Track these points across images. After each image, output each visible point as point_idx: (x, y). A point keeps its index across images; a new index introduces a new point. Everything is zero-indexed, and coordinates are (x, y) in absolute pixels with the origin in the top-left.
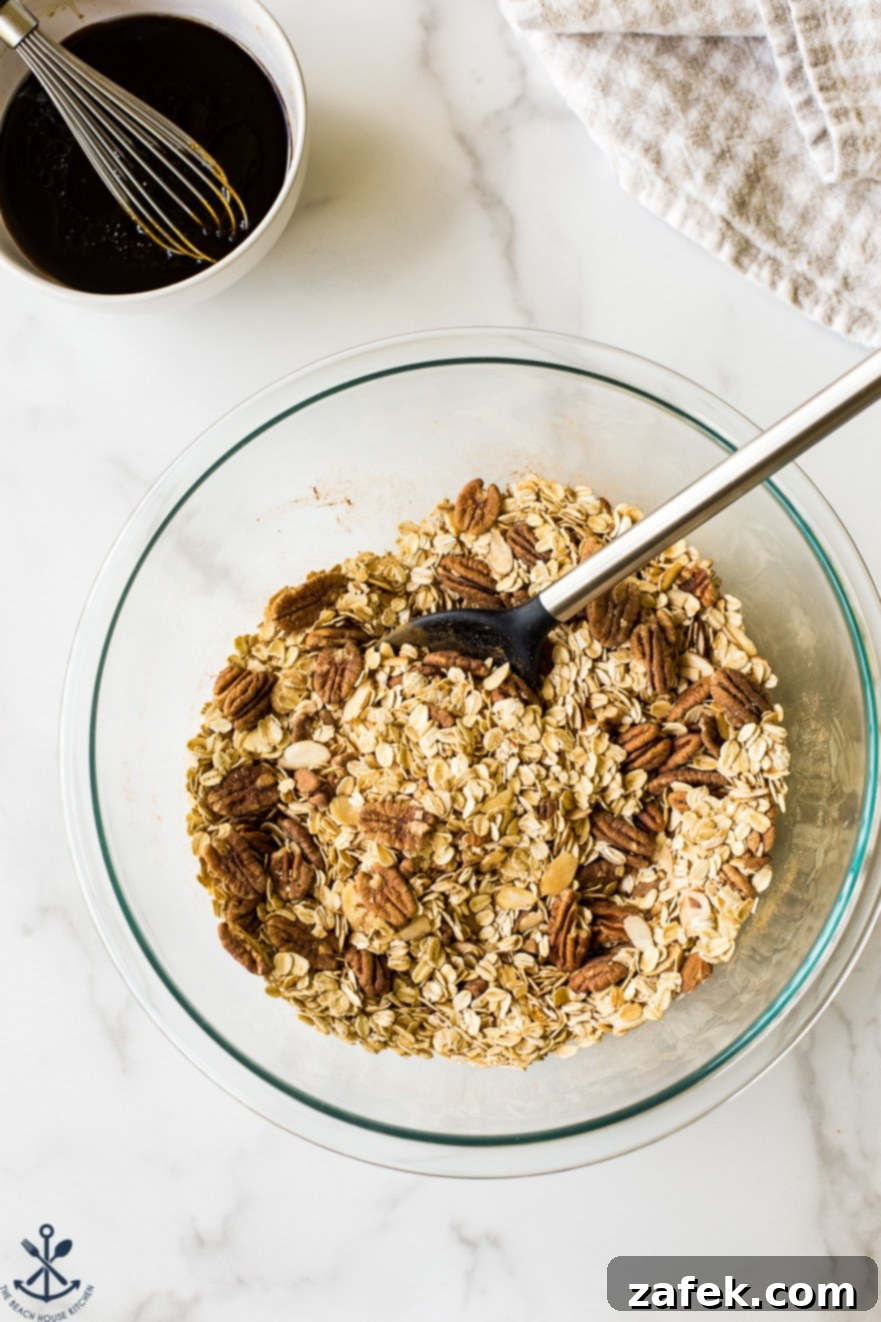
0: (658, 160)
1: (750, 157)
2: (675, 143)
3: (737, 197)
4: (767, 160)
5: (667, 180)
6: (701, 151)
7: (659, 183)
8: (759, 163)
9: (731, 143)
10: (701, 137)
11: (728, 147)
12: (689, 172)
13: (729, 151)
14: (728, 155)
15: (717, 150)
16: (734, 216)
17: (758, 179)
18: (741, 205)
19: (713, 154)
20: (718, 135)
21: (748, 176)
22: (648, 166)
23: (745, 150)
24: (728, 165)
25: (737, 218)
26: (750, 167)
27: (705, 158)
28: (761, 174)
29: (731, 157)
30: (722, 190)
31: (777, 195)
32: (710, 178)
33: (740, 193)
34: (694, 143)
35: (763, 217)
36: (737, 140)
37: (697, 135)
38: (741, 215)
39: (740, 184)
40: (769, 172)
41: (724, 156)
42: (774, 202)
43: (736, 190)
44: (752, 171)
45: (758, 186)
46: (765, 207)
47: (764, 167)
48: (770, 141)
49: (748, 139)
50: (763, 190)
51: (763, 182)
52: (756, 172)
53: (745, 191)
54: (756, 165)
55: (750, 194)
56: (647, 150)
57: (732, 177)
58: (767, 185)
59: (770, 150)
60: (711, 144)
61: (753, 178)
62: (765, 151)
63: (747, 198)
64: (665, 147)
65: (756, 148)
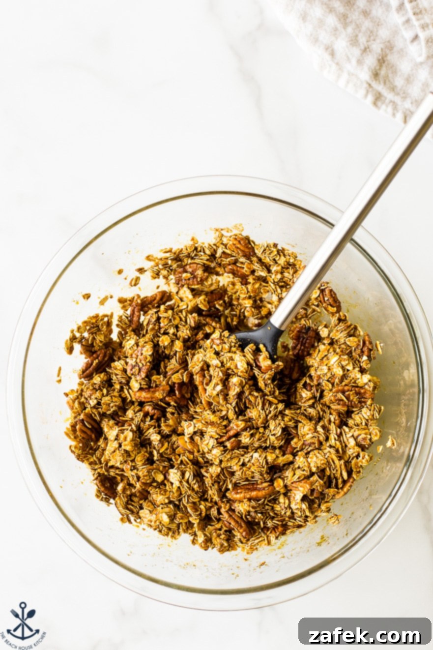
0: (333, 54)
1: (379, 51)
2: (341, 45)
3: (374, 71)
4: (388, 51)
5: (337, 64)
6: (354, 48)
7: (334, 66)
8: (384, 53)
9: (369, 43)
10: (354, 41)
11: (368, 45)
12: (348, 59)
13: (368, 48)
14: (368, 50)
15: (362, 47)
16: (372, 81)
17: (384, 62)
18: (376, 75)
19: (361, 50)
20: (362, 40)
21: (379, 60)
22: (327, 57)
23: (377, 47)
24: (368, 55)
25: (374, 82)
26: (380, 56)
27: (356, 52)
28: (385, 59)
29: (370, 51)
30: (366, 68)
31: (394, 70)
32: (360, 62)
33: (375, 69)
34: (351, 44)
35: (387, 81)
36: (372, 42)
37: (352, 40)
38: (376, 80)
39: (375, 65)
40: (389, 58)
41: (365, 50)
42: (392, 73)
43: (373, 68)
44: (380, 58)
45: (384, 65)
46: (388, 76)
47: (386, 55)
48: (389, 42)
49: (378, 41)
50: (386, 67)
51: (386, 63)
52: (383, 58)
53: (378, 68)
54: (382, 54)
55: (380, 69)
56: (327, 49)
57: (371, 61)
58: (388, 64)
59: (389, 46)
60: (359, 45)
61: (381, 61)
62: (387, 47)
63: (379, 72)
64: (335, 47)
65: (382, 46)
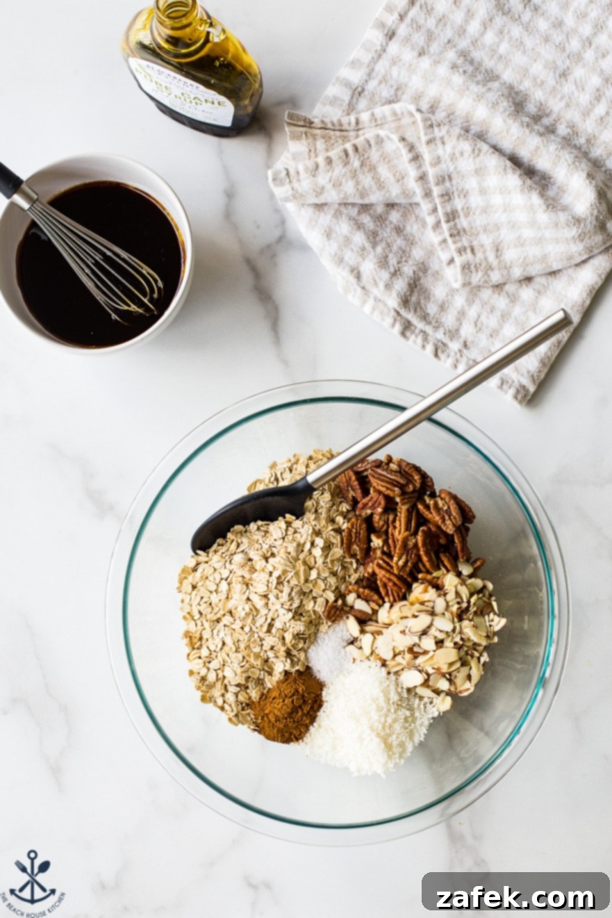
0: (358, 277)
1: (411, 274)
2: (368, 266)
3: (403, 297)
4: (421, 274)
5: (363, 288)
6: (383, 271)
7: (359, 290)
8: (416, 276)
9: (400, 265)
10: (383, 262)
11: (399, 268)
12: (376, 284)
13: (399, 270)
14: (398, 273)
15: (392, 270)
16: (401, 308)
17: (416, 286)
18: (405, 302)
19: (390, 273)
20: (393, 261)
21: (410, 285)
22: (353, 280)
23: (408, 270)
24: (398, 279)
25: (403, 310)
26: (411, 279)
27: (385, 275)
28: (417, 283)
29: (400, 274)
30: (394, 294)
31: (426, 294)
32: (388, 287)
33: (405, 295)
34: (379, 266)
35: (418, 309)
36: (404, 263)
37: (381, 262)
38: (405, 307)
39: (405, 290)
40: (422, 281)
41: (396, 273)
42: (425, 299)
43: (403, 294)
44: (412, 282)
45: (416, 290)
46: (419, 302)
47: (419, 279)
48: (423, 263)
49: (410, 262)
50: (418, 292)
51: (418, 287)
52: (415, 282)
53: (408, 293)
54: (415, 278)
55: (411, 295)
56: (352, 271)
57: (400, 285)
58: (421, 289)
59: (423, 268)
60: (389, 267)
61: (413, 285)
62: (420, 269)
63: (409, 298)
64: (362, 269)
65: (415, 268)
